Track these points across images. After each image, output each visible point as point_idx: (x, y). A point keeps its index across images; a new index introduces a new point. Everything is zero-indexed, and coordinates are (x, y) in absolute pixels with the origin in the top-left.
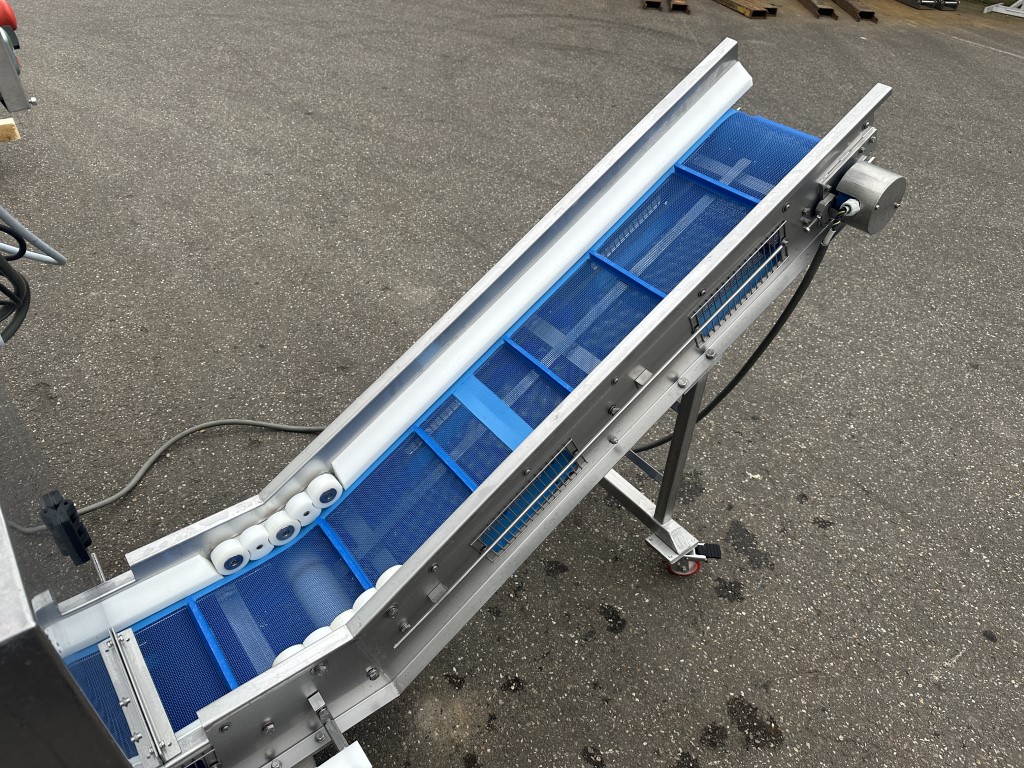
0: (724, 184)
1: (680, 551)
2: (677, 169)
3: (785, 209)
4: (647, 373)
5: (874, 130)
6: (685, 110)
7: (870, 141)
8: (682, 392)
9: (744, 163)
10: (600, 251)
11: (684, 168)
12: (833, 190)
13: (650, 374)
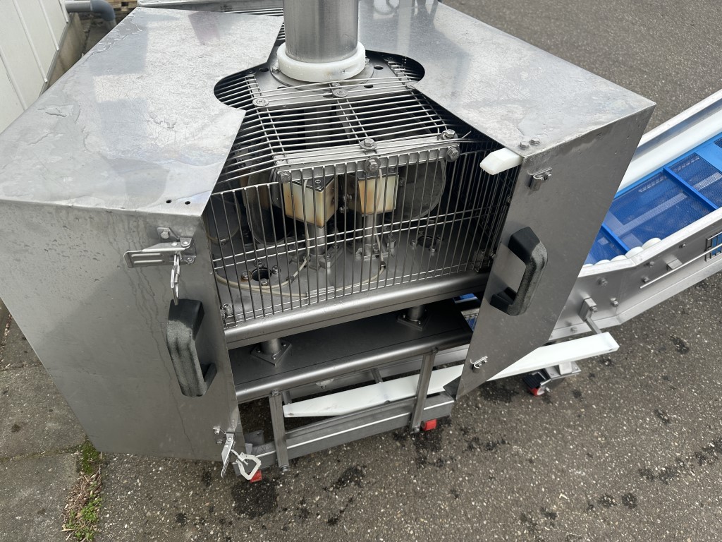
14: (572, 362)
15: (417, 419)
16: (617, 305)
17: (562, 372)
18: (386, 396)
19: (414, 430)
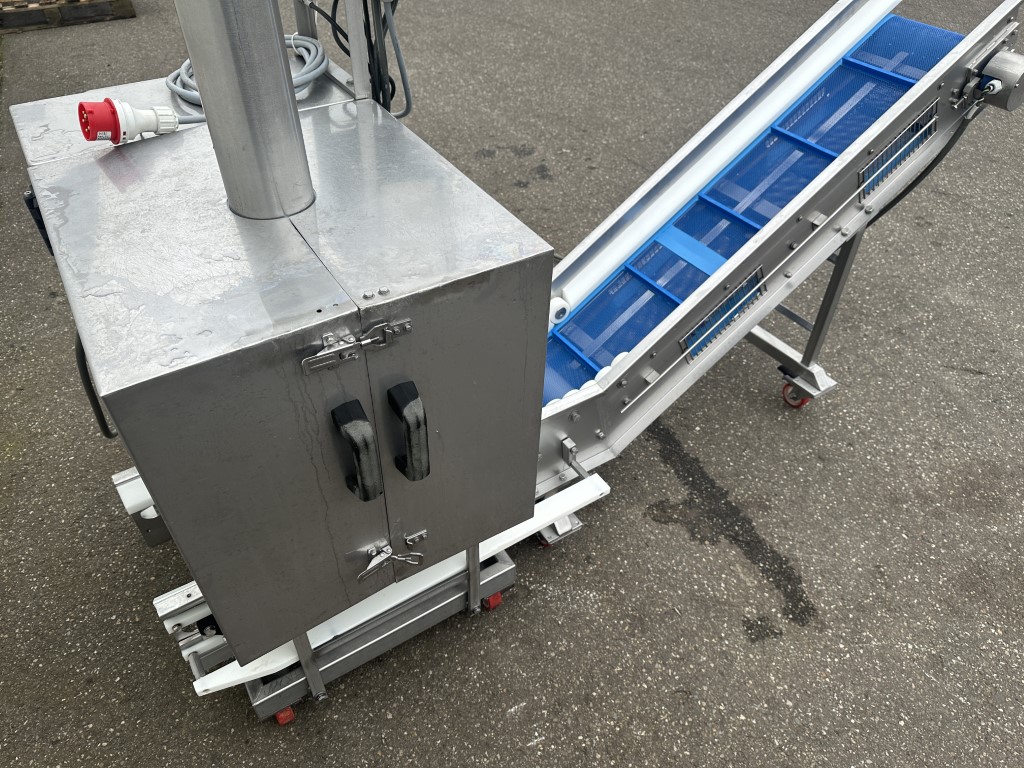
0: (886, 71)
1: (822, 389)
2: (845, 61)
3: (940, 87)
4: (822, 216)
5: (1017, 24)
6: (853, 13)
7: (1013, 34)
8: (844, 239)
9: (902, 55)
10: (780, 126)
11: (852, 60)
12: (979, 75)
13: (825, 217)
14: (569, 516)
15: (475, 597)
16: (604, 438)
17: (560, 531)
18: (333, 631)
19: (474, 611)
